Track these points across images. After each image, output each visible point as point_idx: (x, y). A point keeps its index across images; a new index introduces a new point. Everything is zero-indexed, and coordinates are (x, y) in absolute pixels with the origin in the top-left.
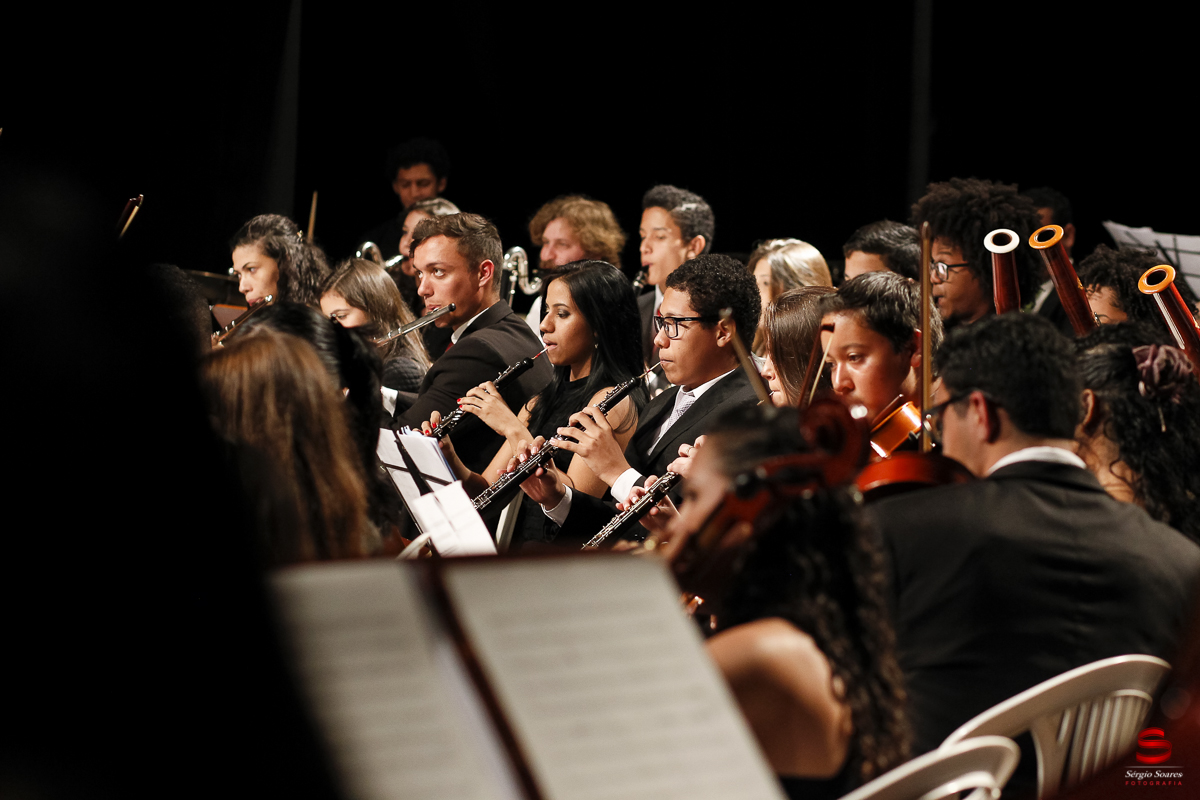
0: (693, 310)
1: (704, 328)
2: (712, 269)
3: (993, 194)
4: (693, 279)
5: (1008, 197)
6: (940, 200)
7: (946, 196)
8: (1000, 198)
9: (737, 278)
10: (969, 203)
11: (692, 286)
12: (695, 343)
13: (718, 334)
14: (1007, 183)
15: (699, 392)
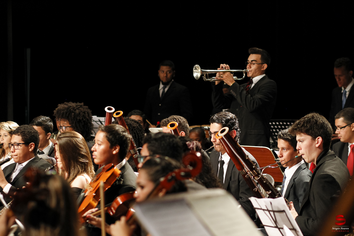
0: (22, 141)
1: (26, 146)
2: (27, 129)
3: (76, 106)
4: (22, 132)
5: (81, 106)
6: (62, 108)
7: (63, 107)
8: (79, 106)
9: (34, 131)
10: (70, 108)
11: (22, 134)
12: (23, 150)
13: (30, 148)
14: (81, 103)
15: (24, 164)
